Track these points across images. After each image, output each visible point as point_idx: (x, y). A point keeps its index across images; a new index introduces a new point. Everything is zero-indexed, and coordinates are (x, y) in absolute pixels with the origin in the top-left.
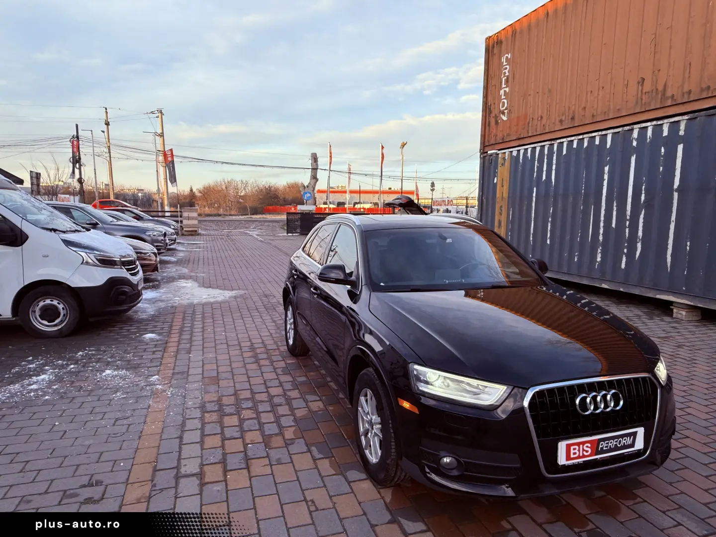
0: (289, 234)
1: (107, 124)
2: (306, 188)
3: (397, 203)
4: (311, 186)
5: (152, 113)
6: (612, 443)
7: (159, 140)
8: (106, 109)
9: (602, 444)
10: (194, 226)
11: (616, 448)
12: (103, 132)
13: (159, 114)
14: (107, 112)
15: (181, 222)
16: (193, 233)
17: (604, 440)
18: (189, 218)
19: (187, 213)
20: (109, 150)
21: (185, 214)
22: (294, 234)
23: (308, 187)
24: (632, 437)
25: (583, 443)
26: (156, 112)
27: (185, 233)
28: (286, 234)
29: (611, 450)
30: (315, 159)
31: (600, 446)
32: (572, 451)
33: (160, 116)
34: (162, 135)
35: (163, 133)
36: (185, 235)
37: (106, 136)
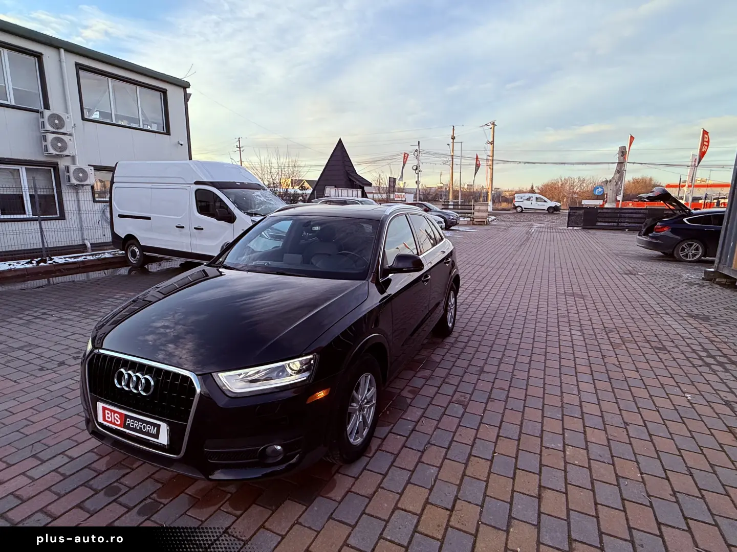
0: (569, 228)
1: (453, 138)
2: (608, 182)
3: (645, 197)
4: (614, 181)
5: (486, 125)
6: (138, 425)
7: (490, 146)
8: (454, 127)
9: (129, 421)
10: (482, 217)
11: (140, 431)
12: (449, 145)
13: (492, 126)
14: (454, 129)
15: (473, 213)
16: (482, 223)
17: (131, 418)
18: (479, 211)
19: (479, 207)
20: (453, 158)
21: (477, 208)
22: (575, 228)
23: (610, 181)
24: (156, 428)
25: (115, 412)
26: (490, 124)
27: (475, 223)
28: (566, 228)
29: (135, 430)
30: (623, 152)
31: (127, 422)
32: (107, 415)
33: (492, 128)
34: (492, 143)
35: (493, 141)
36: (476, 225)
37: (451, 149)
